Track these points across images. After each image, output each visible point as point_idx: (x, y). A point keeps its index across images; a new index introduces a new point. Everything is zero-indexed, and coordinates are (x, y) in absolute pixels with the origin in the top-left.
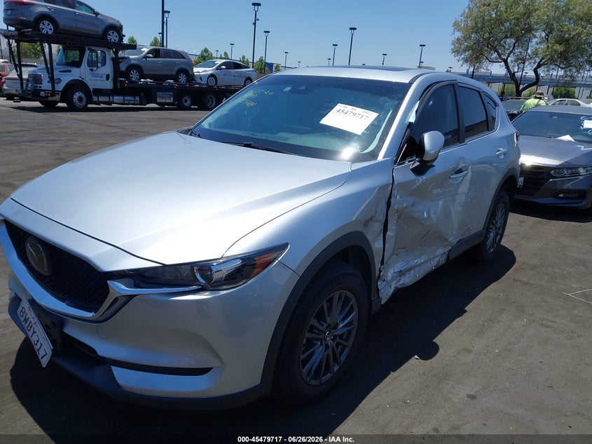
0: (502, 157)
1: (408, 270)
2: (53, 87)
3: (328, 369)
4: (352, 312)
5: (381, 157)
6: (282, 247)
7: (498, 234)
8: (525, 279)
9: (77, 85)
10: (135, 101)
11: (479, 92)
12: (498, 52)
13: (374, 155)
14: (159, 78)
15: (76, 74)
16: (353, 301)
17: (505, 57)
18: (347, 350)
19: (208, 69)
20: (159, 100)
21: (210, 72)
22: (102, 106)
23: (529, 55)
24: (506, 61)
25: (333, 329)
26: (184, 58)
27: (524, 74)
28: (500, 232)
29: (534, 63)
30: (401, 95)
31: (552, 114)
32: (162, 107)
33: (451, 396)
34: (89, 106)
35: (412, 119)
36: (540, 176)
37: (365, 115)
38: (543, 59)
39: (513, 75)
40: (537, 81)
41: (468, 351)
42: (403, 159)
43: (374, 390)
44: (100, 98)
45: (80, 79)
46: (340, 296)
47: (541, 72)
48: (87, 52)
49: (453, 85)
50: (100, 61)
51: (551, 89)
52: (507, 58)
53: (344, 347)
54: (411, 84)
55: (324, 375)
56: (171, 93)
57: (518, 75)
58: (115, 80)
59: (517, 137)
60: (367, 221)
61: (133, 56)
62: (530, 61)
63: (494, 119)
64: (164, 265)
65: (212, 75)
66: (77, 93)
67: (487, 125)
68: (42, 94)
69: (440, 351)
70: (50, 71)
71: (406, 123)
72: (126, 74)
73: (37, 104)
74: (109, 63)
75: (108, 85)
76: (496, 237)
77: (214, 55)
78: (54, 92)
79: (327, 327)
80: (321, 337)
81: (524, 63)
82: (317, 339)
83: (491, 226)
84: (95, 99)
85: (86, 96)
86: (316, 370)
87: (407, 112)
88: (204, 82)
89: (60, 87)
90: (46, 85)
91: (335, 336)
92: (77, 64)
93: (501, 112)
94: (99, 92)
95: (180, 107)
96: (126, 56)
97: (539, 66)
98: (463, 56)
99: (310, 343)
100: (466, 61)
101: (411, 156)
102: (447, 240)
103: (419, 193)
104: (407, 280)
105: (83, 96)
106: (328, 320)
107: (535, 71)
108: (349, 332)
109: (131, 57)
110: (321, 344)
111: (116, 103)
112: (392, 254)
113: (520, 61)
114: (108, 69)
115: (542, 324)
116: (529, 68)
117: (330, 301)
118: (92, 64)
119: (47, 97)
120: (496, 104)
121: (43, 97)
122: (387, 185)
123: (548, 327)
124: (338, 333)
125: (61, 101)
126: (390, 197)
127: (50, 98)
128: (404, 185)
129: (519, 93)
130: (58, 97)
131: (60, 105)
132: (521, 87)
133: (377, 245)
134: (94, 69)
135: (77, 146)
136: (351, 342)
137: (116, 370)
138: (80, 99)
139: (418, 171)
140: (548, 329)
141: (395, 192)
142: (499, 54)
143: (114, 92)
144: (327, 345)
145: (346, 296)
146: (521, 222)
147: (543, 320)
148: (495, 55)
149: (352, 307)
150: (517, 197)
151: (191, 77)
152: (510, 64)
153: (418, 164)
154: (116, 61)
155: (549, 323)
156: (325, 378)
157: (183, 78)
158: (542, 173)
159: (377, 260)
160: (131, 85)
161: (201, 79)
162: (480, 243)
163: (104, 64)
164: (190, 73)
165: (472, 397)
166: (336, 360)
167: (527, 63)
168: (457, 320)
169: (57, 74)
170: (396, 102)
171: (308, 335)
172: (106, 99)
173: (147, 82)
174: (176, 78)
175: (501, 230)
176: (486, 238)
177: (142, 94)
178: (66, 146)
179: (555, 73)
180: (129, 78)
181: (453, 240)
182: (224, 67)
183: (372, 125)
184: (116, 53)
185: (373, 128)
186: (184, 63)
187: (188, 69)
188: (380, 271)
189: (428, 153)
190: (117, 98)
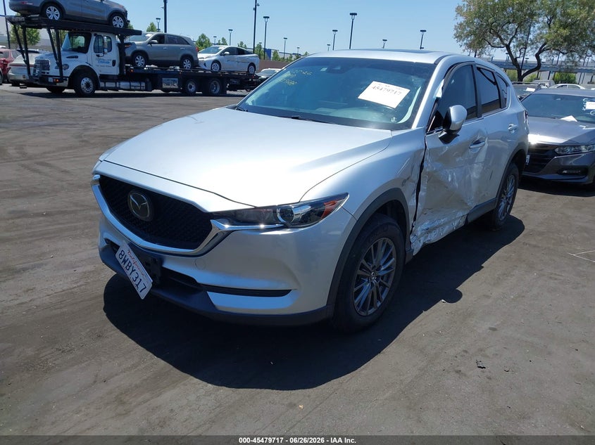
0: (514, 131)
1: (434, 229)
2: (61, 73)
3: (372, 305)
4: (392, 258)
5: (414, 127)
6: (343, 196)
7: (508, 204)
8: (533, 243)
9: (84, 71)
10: (141, 86)
11: (493, 73)
12: (500, 37)
13: (408, 124)
14: (163, 64)
15: (82, 60)
16: (393, 249)
17: (507, 42)
18: (387, 290)
19: (211, 55)
20: (164, 86)
21: (213, 58)
22: (109, 92)
23: (531, 41)
24: (508, 47)
25: (377, 270)
26: (188, 44)
27: (525, 60)
28: (510, 202)
29: (536, 48)
30: (428, 75)
31: (556, 96)
32: (167, 93)
33: (475, 328)
34: (96, 92)
35: (439, 94)
36: (546, 154)
37: (398, 91)
38: (545, 44)
39: (515, 60)
40: (538, 67)
41: (488, 297)
42: (432, 129)
43: (411, 324)
44: (107, 83)
45: (88, 65)
46: (384, 243)
47: (543, 58)
48: (93, 38)
49: (472, 66)
50: (106, 46)
51: (552, 75)
52: (509, 44)
53: (385, 286)
54: (436, 64)
55: (370, 309)
56: (177, 79)
57: (520, 60)
58: (121, 66)
59: (526, 115)
60: (405, 181)
61: (138, 42)
62: (532, 46)
63: (506, 99)
64: (256, 208)
65: (216, 61)
66: (84, 79)
67: (500, 103)
68: (50, 80)
69: (463, 297)
70: (58, 57)
71: (434, 97)
72: (131, 60)
73: (45, 90)
74: (115, 49)
75: (115, 71)
76: (506, 207)
77: (212, 41)
78: (62, 78)
79: (373, 268)
80: (368, 275)
81: (526, 48)
82: (365, 277)
83: (503, 196)
84: (102, 84)
85: (93, 83)
86: (364, 304)
87: (435, 88)
88: (208, 67)
89: (68, 73)
90: (54, 71)
91: (378, 277)
92: (84, 50)
93: (511, 92)
94: (105, 78)
95: (185, 93)
96: (131, 42)
97: (540, 52)
98: (465, 41)
99: (360, 280)
100: (470, 46)
101: (439, 127)
102: (466, 204)
103: (445, 159)
104: (433, 237)
105: (90, 81)
106: (374, 261)
107: (537, 56)
108: (389, 275)
109: (136, 43)
110: (368, 282)
111: (123, 89)
112: (422, 213)
113: (522, 47)
114: (114, 55)
115: (551, 278)
116: (531, 53)
117: (376, 246)
118: (98, 50)
119: (55, 83)
120: (507, 85)
121: (50, 83)
122: (421, 150)
123: (556, 279)
124: (381, 274)
125: (69, 87)
126: (423, 161)
127: (58, 84)
128: (434, 151)
129: (521, 78)
130: (66, 83)
131: (66, 91)
132: (523, 73)
133: (411, 203)
134: (101, 54)
135: (95, 130)
136: (389, 284)
137: (211, 295)
138: (88, 85)
139: (446, 140)
140: (556, 281)
141: (427, 157)
142: (501, 39)
143: (120, 78)
144: (372, 283)
145: (387, 244)
146: (528, 196)
147: (552, 274)
148: (498, 40)
149: (391, 254)
150: (525, 174)
151: (195, 63)
152: (512, 49)
153: (444, 133)
154: (122, 47)
155: (557, 277)
156: (370, 312)
157: (187, 64)
158: (547, 151)
159: (411, 216)
160: (138, 71)
161: (205, 65)
162: (492, 211)
163: (110, 50)
164: (195, 59)
165: (494, 329)
166: (379, 298)
167: (529, 48)
168: (475, 274)
169: (64, 60)
170: (424, 80)
171: (360, 272)
172: (113, 85)
173: (153, 68)
174: (181, 64)
175: (511, 199)
176: (498, 207)
177: (148, 80)
178: (86, 130)
179: (556, 59)
180: (134, 64)
181: (472, 204)
182: (228, 53)
183: (405, 99)
184: (122, 38)
185: (406, 102)
186: (189, 49)
187: (192, 54)
188: (413, 226)
189: (454, 123)
190: (123, 84)
